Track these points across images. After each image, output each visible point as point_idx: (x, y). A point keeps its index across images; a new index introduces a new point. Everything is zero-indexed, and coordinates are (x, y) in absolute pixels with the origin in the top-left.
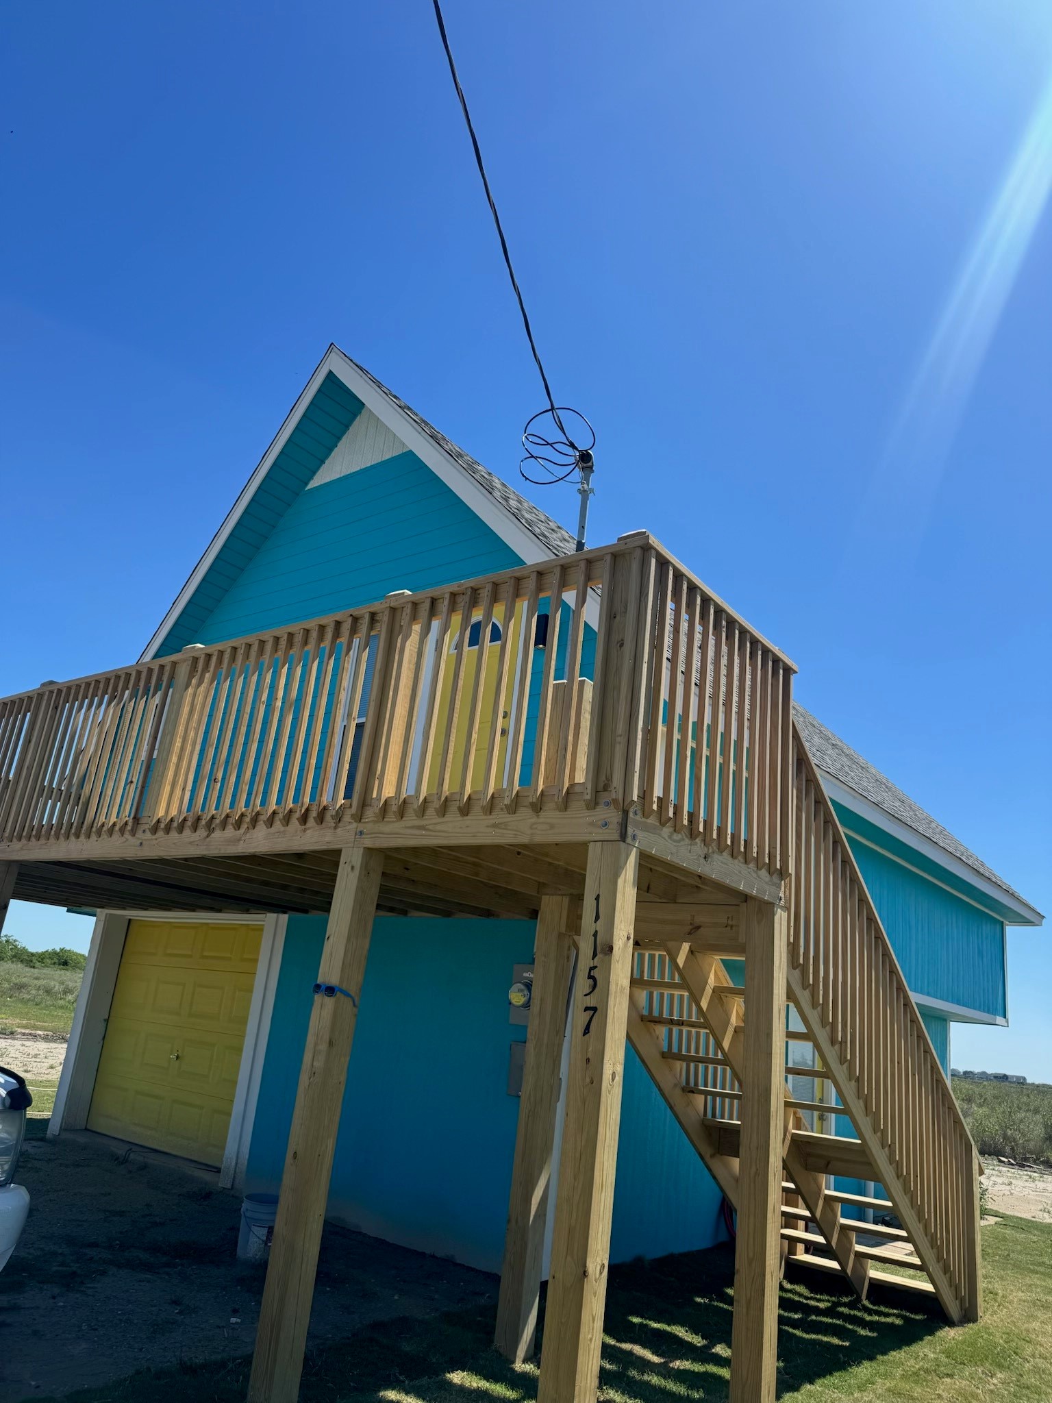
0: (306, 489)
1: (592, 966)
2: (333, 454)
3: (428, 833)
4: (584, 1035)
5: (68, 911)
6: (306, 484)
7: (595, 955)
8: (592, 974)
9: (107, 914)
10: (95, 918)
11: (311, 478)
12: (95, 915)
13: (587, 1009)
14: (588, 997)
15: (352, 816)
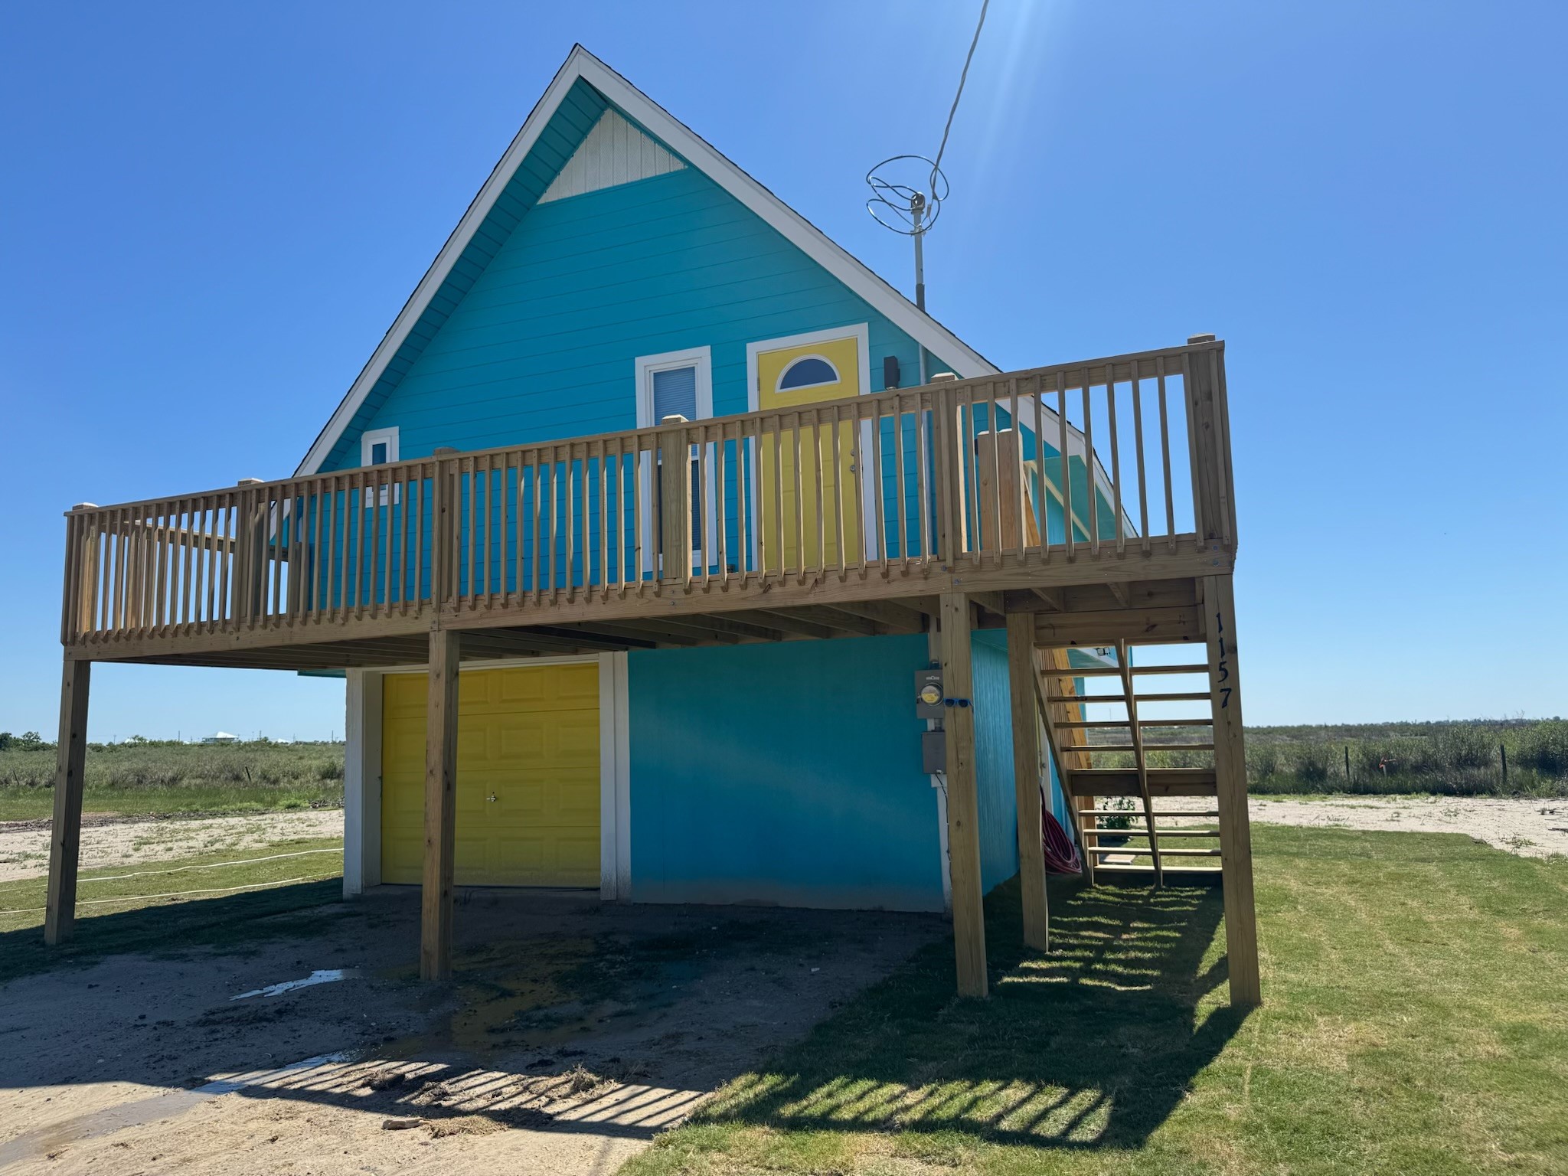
0: (538, 203)
1: (1221, 661)
2: (568, 164)
3: (1035, 578)
4: (1223, 707)
5: (299, 674)
6: (538, 197)
7: (1223, 654)
8: (1223, 667)
9: (363, 672)
10: (346, 679)
11: (543, 191)
12: (344, 677)
13: (1222, 690)
14: (1222, 683)
15: (945, 568)
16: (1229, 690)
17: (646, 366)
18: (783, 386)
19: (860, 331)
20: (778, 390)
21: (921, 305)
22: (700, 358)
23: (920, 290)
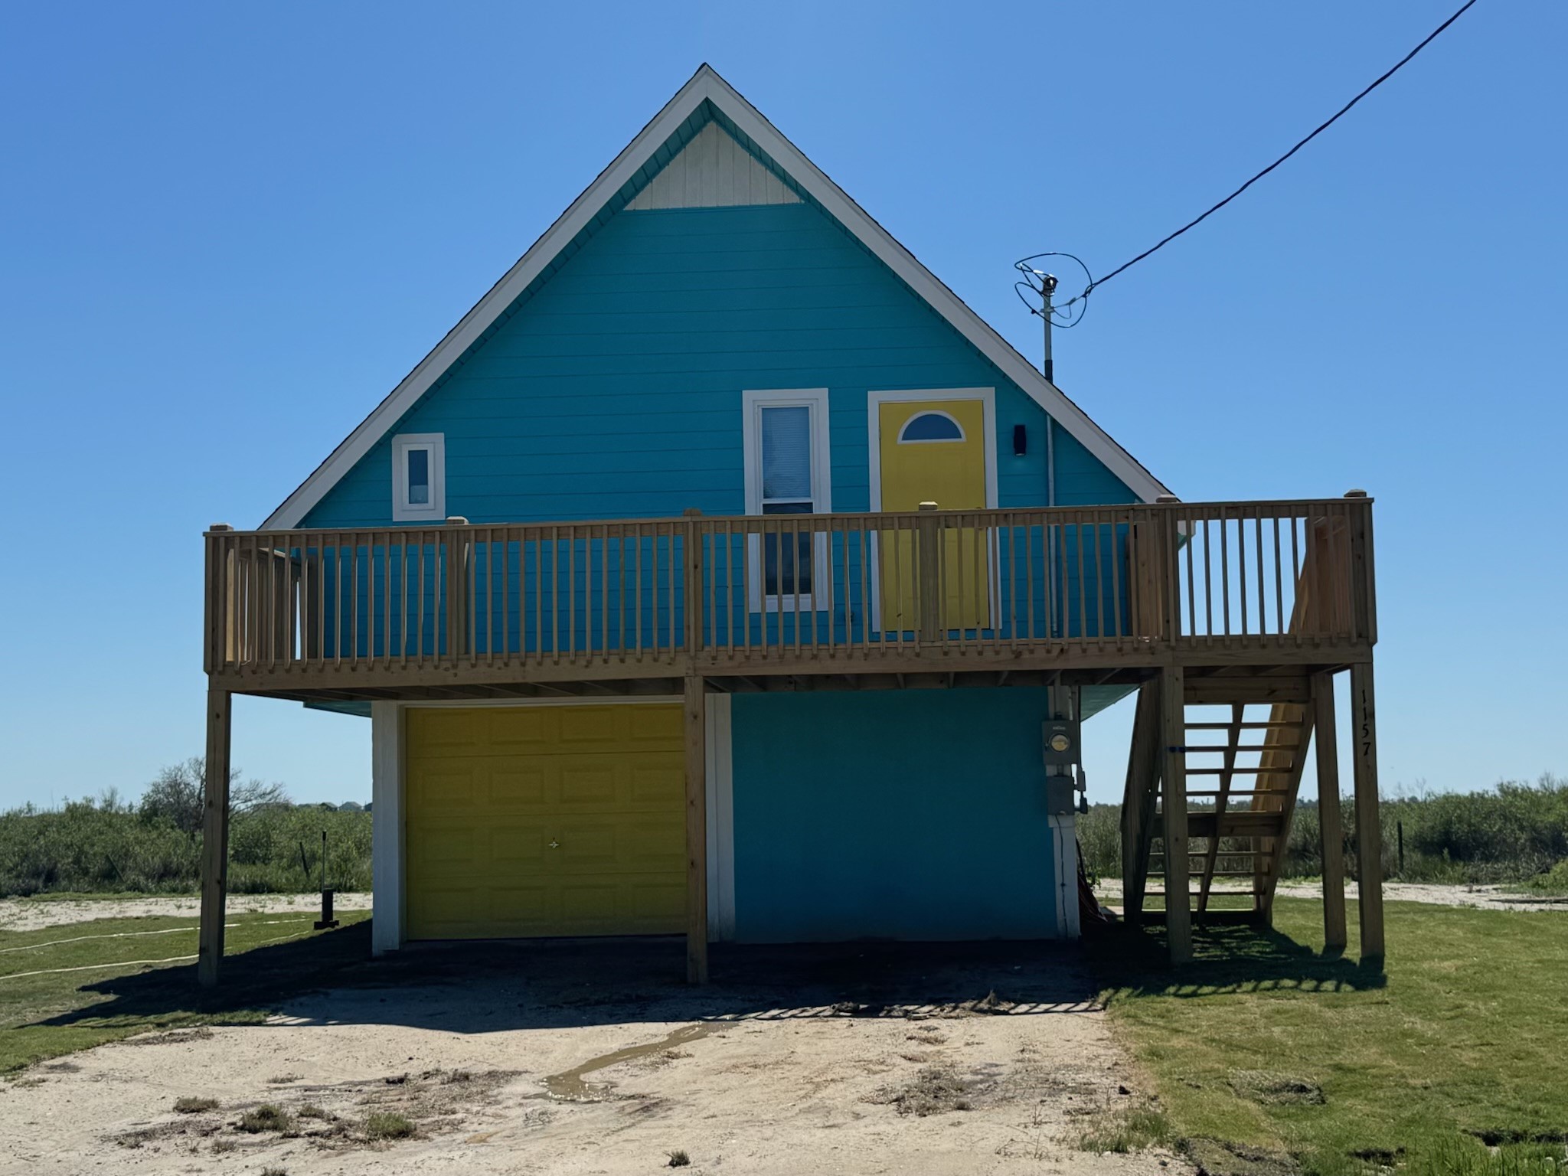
1: (1365, 724)
4: (1365, 755)
6: (626, 203)
7: (1365, 719)
8: (1365, 728)
14: (1365, 738)
15: (1168, 647)
16: (1369, 744)
17: (754, 401)
18: (904, 438)
19: (987, 395)
20: (900, 441)
21: (1049, 377)
22: (817, 400)
23: (1049, 364)
